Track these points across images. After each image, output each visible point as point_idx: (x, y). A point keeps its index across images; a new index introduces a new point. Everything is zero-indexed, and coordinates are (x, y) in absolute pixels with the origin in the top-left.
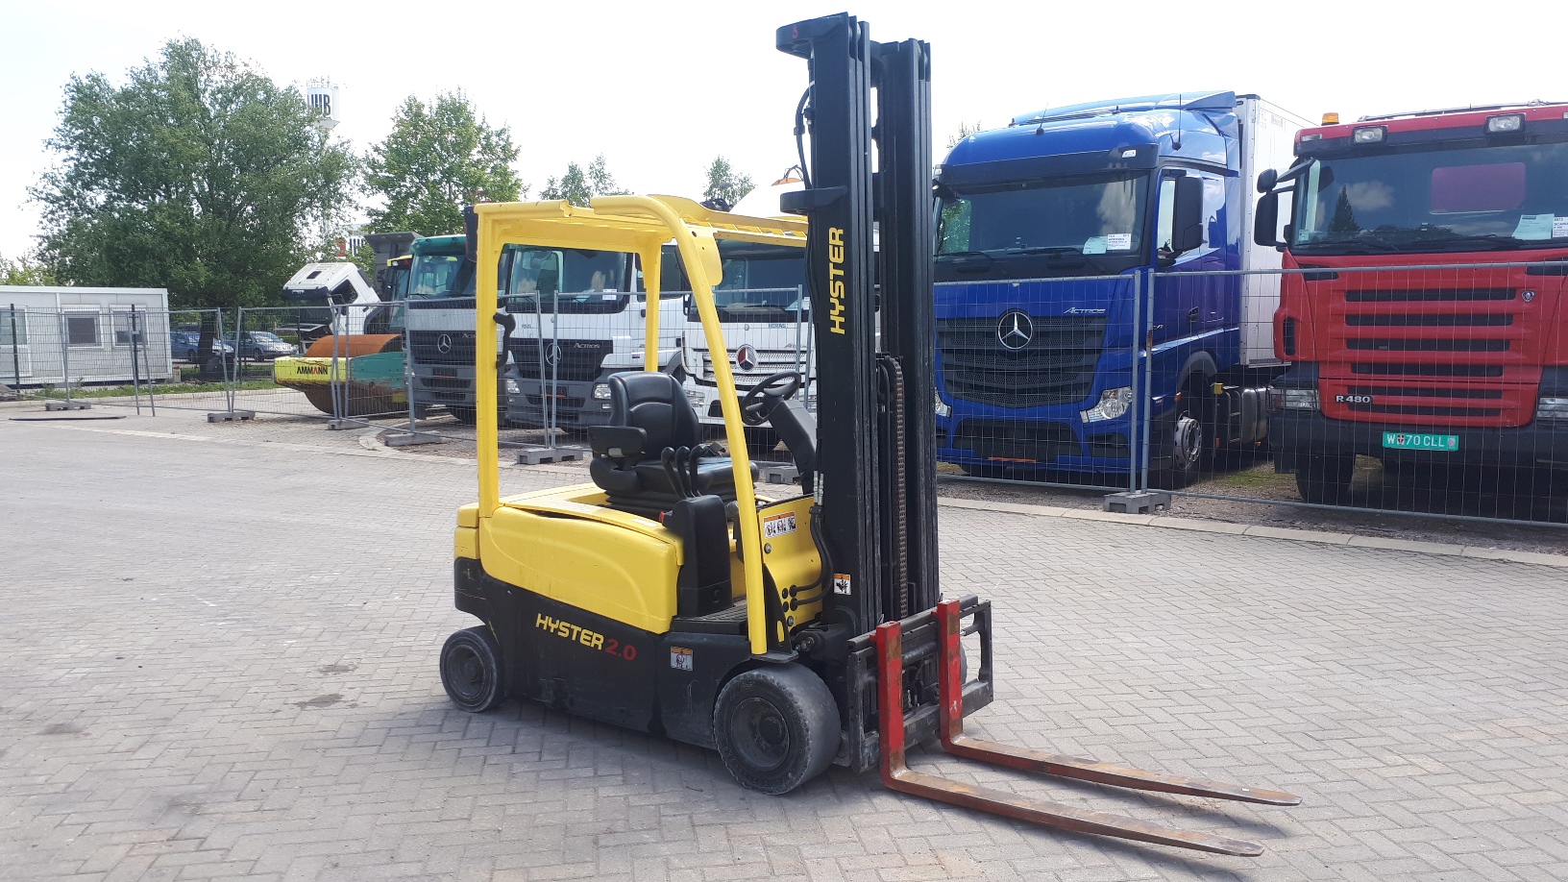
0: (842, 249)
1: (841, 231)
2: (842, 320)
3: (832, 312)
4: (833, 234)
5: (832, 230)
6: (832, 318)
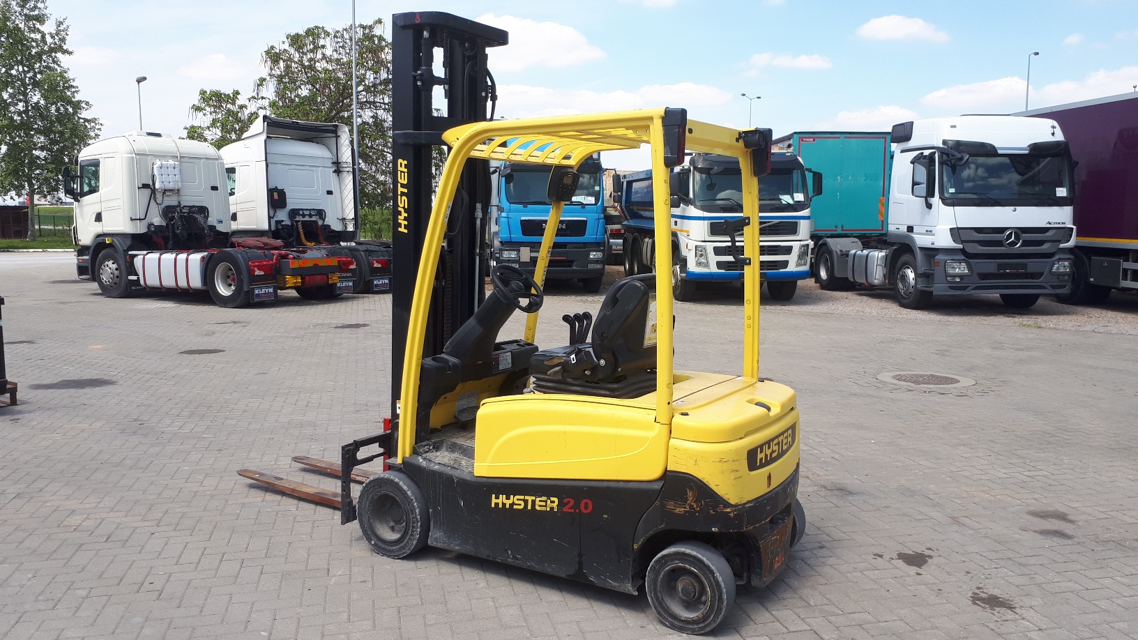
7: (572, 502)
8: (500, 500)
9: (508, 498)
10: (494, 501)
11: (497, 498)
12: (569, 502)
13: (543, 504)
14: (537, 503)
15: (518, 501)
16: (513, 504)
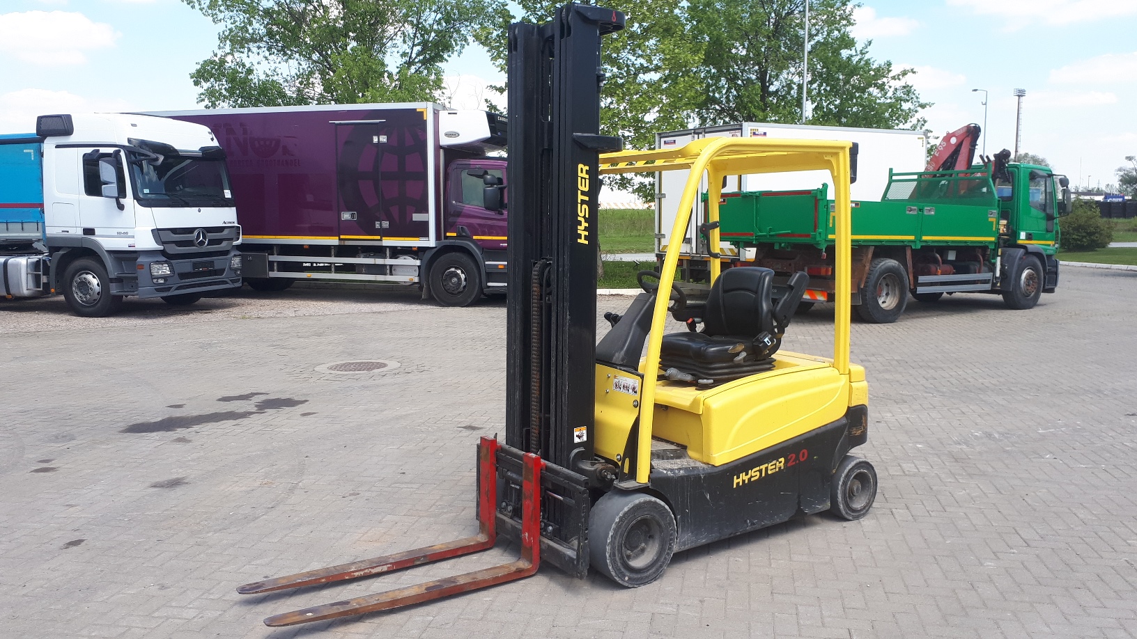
7: (794, 456)
8: (740, 479)
9: (747, 474)
10: (736, 481)
11: (738, 478)
12: (792, 457)
13: (774, 467)
14: (770, 468)
15: (754, 474)
16: (752, 477)
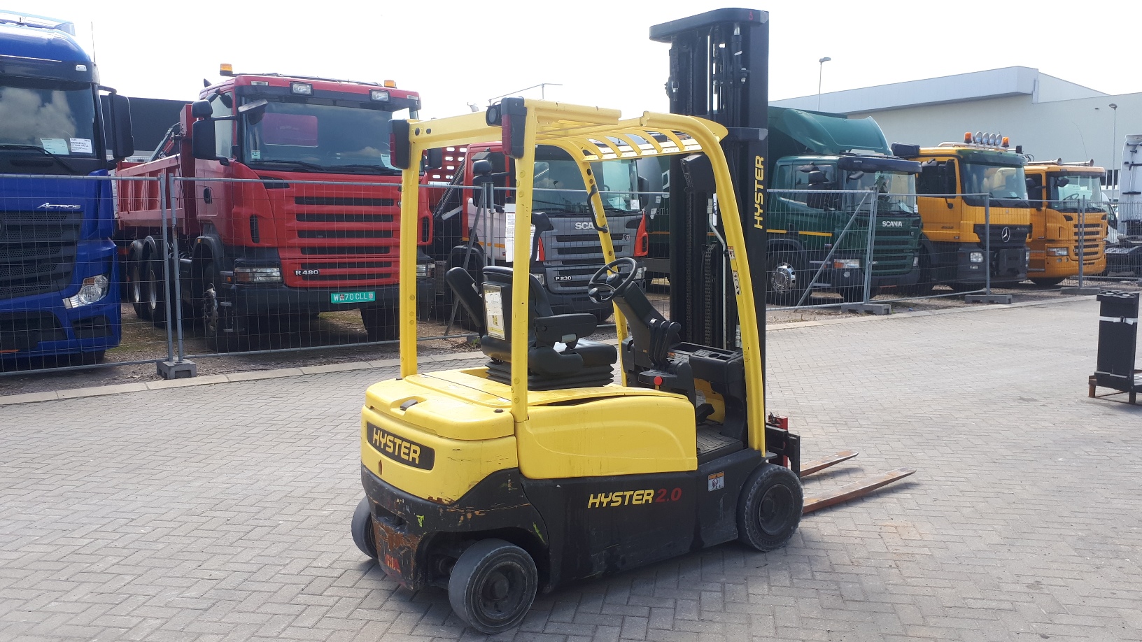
0: (762, 171)
1: (762, 159)
2: (761, 219)
3: (756, 214)
4: (758, 160)
5: (757, 157)
6: (756, 218)
